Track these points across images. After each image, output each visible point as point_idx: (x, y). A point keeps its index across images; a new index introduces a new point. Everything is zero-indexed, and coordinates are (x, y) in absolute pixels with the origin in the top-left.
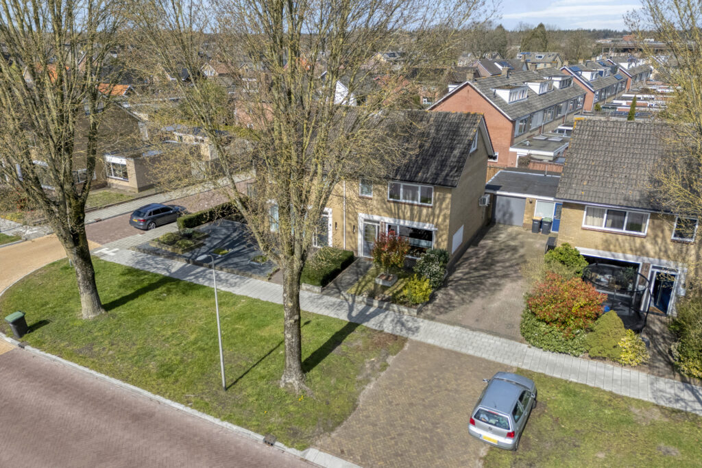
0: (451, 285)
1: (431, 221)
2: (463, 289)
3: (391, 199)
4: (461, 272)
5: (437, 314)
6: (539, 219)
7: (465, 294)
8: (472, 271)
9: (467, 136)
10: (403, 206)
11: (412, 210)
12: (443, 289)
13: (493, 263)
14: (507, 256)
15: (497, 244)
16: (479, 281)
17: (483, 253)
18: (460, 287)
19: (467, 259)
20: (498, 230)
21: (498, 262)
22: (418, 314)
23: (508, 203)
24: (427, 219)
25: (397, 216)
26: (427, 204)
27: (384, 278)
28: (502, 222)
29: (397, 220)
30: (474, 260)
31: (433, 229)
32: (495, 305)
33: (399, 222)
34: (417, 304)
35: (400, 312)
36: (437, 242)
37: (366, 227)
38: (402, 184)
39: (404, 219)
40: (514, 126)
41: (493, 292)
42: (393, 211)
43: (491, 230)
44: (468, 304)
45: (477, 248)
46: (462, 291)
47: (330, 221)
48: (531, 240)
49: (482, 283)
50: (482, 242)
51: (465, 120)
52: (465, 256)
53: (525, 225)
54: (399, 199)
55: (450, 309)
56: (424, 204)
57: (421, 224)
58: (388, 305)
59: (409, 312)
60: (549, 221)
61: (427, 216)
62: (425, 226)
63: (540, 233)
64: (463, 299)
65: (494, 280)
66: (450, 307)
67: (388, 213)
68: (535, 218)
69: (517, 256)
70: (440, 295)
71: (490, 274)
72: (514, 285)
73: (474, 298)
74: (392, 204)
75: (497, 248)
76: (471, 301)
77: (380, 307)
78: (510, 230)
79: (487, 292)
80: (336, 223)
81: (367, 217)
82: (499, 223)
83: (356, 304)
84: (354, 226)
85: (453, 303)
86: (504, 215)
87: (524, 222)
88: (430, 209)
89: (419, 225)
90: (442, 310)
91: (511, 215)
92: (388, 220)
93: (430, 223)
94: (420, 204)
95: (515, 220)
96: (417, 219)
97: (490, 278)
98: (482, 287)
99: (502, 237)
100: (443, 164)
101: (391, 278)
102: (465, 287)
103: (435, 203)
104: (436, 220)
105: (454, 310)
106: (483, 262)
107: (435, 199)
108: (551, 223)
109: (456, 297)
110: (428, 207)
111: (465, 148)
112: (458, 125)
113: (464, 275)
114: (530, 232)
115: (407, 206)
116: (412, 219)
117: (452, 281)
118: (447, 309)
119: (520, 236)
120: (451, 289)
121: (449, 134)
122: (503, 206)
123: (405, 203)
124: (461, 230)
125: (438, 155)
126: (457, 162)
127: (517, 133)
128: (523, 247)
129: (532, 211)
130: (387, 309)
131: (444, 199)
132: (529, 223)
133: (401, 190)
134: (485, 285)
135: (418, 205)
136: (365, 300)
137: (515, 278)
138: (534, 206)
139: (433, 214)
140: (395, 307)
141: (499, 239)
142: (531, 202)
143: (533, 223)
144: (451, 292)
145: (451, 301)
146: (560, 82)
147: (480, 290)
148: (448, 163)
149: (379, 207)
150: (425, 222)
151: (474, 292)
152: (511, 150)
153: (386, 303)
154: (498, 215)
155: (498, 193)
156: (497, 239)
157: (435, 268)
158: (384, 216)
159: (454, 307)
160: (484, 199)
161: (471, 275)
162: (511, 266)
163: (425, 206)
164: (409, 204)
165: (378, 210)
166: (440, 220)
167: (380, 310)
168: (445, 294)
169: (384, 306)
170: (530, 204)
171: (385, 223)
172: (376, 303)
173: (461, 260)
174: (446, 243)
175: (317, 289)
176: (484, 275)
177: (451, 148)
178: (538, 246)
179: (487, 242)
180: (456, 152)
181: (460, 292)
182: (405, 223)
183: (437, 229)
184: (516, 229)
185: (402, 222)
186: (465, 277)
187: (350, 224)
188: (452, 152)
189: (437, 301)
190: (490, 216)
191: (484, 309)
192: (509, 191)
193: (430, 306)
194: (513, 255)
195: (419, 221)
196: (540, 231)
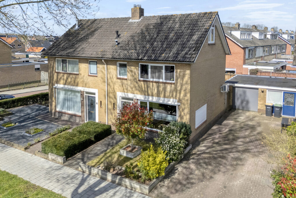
0: (193, 159)
1: (174, 96)
2: (205, 163)
3: (142, 79)
4: (205, 146)
5: (172, 193)
6: (271, 105)
7: (206, 169)
8: (215, 145)
9: (204, 26)
10: (151, 83)
11: (158, 87)
12: (185, 162)
13: (235, 139)
14: (247, 133)
15: (238, 123)
16: (221, 154)
17: (225, 130)
18: (201, 161)
19: (211, 135)
20: (238, 114)
21: (239, 138)
22: (150, 191)
23: (245, 92)
24: (171, 95)
25: (146, 94)
26: (171, 82)
27: (130, 149)
28: (241, 108)
29: (147, 97)
30: (217, 136)
31: (176, 104)
32: (238, 183)
33: (149, 98)
34: (150, 180)
35: (132, 188)
36: (180, 116)
37: (124, 104)
38: (150, 65)
39: (152, 96)
40: (245, 52)
41: (235, 167)
42: (144, 89)
43: (233, 113)
44: (209, 180)
45: (220, 126)
46: (204, 165)
47: (97, 101)
48: (267, 121)
49: (223, 157)
50: (225, 122)
51: (203, 17)
52: (210, 132)
53: (259, 111)
54: (148, 78)
55: (187, 186)
56: (168, 81)
57: (166, 100)
58: (121, 180)
59: (141, 189)
60: (279, 106)
61: (170, 92)
62: (169, 101)
63: (273, 117)
64: (203, 174)
65: (237, 155)
66: (188, 183)
67: (139, 91)
68: (267, 104)
69: (255, 133)
70: (180, 168)
71: (232, 148)
72: (256, 160)
73: (215, 173)
74: (142, 83)
75: (238, 126)
76: (211, 177)
77: (113, 182)
78: (248, 114)
79: (228, 167)
80: (101, 102)
81: (124, 96)
82: (239, 109)
83: (91, 176)
84: (114, 104)
85: (192, 179)
86: (242, 102)
87: (258, 108)
88: (173, 86)
89: (164, 101)
90: (179, 186)
91: (248, 102)
92: (140, 97)
93: (173, 98)
94: (164, 81)
95: (251, 106)
96: (162, 95)
97: (231, 152)
98: (224, 161)
99: (242, 118)
100: (183, 46)
101: (136, 149)
102: (207, 160)
103: (177, 80)
104: (178, 95)
105: (192, 187)
106: (226, 137)
107: (177, 76)
108: (281, 108)
109: (197, 172)
110: (171, 84)
111: (202, 34)
112: (197, 21)
113: (208, 148)
114: (265, 115)
115: (154, 84)
116: (158, 95)
117: (195, 154)
118: (185, 185)
119: (256, 119)
120: (193, 162)
121: (190, 27)
122: (241, 95)
123: (152, 82)
124: (204, 108)
125: (179, 40)
126: (195, 44)
127: (247, 57)
128: (259, 126)
129: (264, 99)
130: (120, 184)
131: (184, 76)
132: (262, 108)
133: (149, 70)
134: (227, 160)
135: (163, 83)
136: (100, 173)
137: (257, 154)
138: (266, 95)
139: (176, 89)
140: (127, 181)
141: (239, 120)
142: (263, 92)
143: (266, 109)
144: (193, 166)
145: (191, 176)
146: (271, 35)
147: (221, 165)
148: (188, 46)
149: (132, 86)
150: (169, 97)
151: (216, 167)
152: (244, 66)
153: (119, 177)
154: (238, 103)
155: (236, 85)
156: (237, 120)
157: (175, 139)
158: (137, 94)
159: (192, 183)
160: (225, 87)
161: (213, 149)
162: (251, 142)
163: (168, 83)
164: (156, 82)
165: (132, 88)
166: (182, 95)
167: (113, 184)
168: (185, 168)
169: (117, 181)
170: (262, 93)
171: (138, 100)
172: (109, 177)
173: (206, 136)
174: (188, 117)
175: (60, 159)
176: (226, 149)
177: (191, 35)
178: (273, 126)
179: (230, 122)
180: (195, 37)
181: (201, 166)
182: (153, 99)
183: (179, 104)
184: (252, 113)
185: (150, 99)
186: (207, 151)
187: (111, 102)
188: (191, 38)
189: (176, 176)
190: (231, 104)
191: (225, 187)
192: (245, 84)
193: (166, 182)
194: (251, 132)
195: (165, 97)
196: (272, 115)
